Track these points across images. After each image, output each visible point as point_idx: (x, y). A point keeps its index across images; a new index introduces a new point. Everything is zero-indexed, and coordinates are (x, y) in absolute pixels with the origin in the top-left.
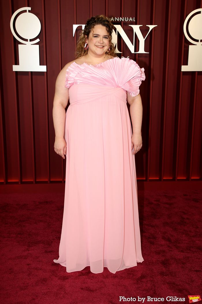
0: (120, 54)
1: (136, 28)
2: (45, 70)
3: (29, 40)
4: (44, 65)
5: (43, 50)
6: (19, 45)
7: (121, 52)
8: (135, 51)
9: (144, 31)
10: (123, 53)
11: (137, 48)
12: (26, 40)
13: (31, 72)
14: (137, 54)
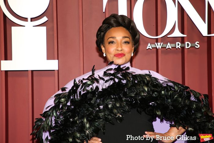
0: (183, 38)
2: (56, 68)
3: (29, 20)
4: (54, 59)
5: (53, 35)
6: (13, 28)
7: (184, 34)
11: (212, 27)
12: (25, 19)
13: (32, 70)
14: (212, 38)
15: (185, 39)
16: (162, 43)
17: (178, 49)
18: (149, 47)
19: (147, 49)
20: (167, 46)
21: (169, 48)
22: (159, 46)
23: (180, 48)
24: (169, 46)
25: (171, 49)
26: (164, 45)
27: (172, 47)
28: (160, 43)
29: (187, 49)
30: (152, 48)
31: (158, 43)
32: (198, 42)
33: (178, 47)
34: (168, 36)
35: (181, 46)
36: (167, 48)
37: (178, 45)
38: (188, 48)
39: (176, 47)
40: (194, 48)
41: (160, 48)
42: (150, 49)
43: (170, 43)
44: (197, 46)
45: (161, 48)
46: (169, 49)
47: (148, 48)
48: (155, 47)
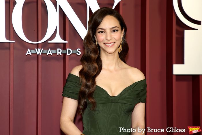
7: (65, 41)
9: (105, 5)
16: (42, 49)
17: (59, 55)
18: (29, 52)
19: (27, 55)
20: (47, 52)
21: (50, 54)
22: (39, 52)
23: (61, 54)
24: (49, 52)
25: (51, 55)
26: (44, 51)
27: (52, 54)
28: (40, 49)
30: (32, 54)
31: (38, 49)
32: (80, 49)
33: (59, 54)
34: (49, 42)
35: (62, 53)
36: (47, 54)
37: (59, 52)
38: (69, 55)
39: (57, 54)
41: (40, 54)
42: (30, 54)
43: (51, 50)
44: (79, 53)
45: (42, 54)
46: (50, 56)
47: (27, 53)
48: (35, 52)
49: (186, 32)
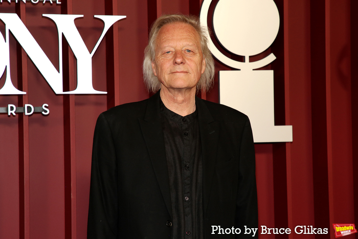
1: (66, 24)
7: (22, 91)
8: (66, 87)
9: (88, 30)
10: (28, 93)
11: (69, 80)
14: (70, 96)
15: (24, 99)
17: (12, 116)
29: (27, 117)
38: (29, 116)
40: (40, 114)
49: (222, 73)
